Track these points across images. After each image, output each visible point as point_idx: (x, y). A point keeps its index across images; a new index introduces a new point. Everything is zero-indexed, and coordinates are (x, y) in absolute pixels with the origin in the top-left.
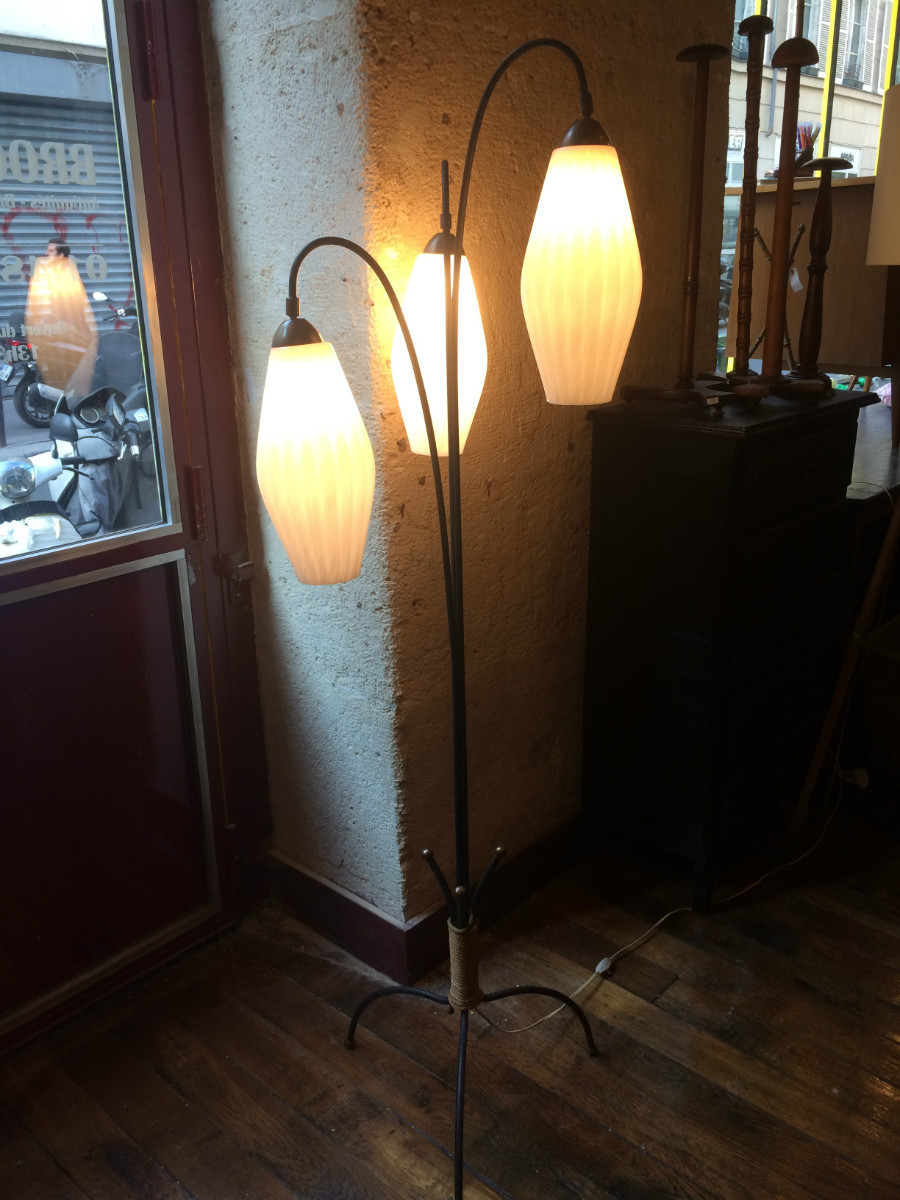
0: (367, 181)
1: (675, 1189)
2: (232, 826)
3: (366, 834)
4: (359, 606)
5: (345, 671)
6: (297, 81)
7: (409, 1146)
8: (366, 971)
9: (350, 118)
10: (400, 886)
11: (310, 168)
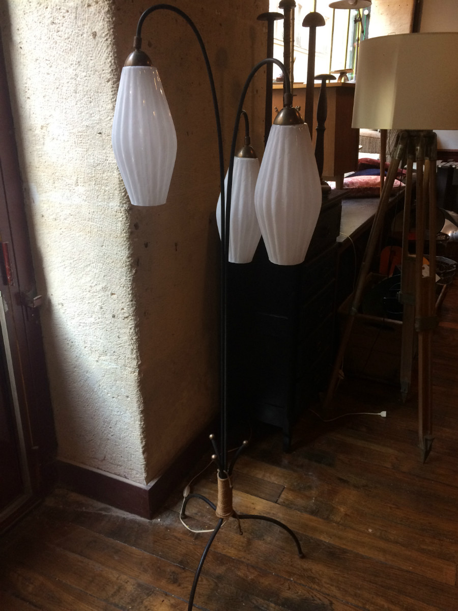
2: (36, 447)
3: (120, 441)
4: (114, 316)
5: (105, 353)
6: (64, 17)
7: (174, 607)
8: (124, 514)
9: (101, 41)
10: (143, 466)
11: (74, 68)
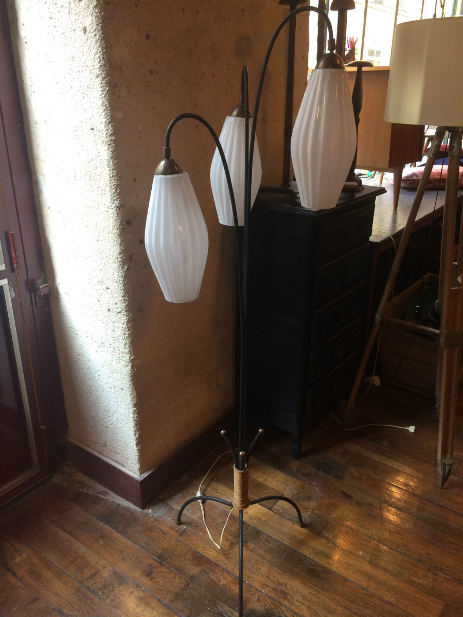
1: (280, 613)
2: (44, 427)
3: (118, 430)
4: (109, 310)
5: (103, 344)
7: (141, 599)
8: (120, 500)
9: (90, 36)
10: (137, 457)
11: (69, 63)
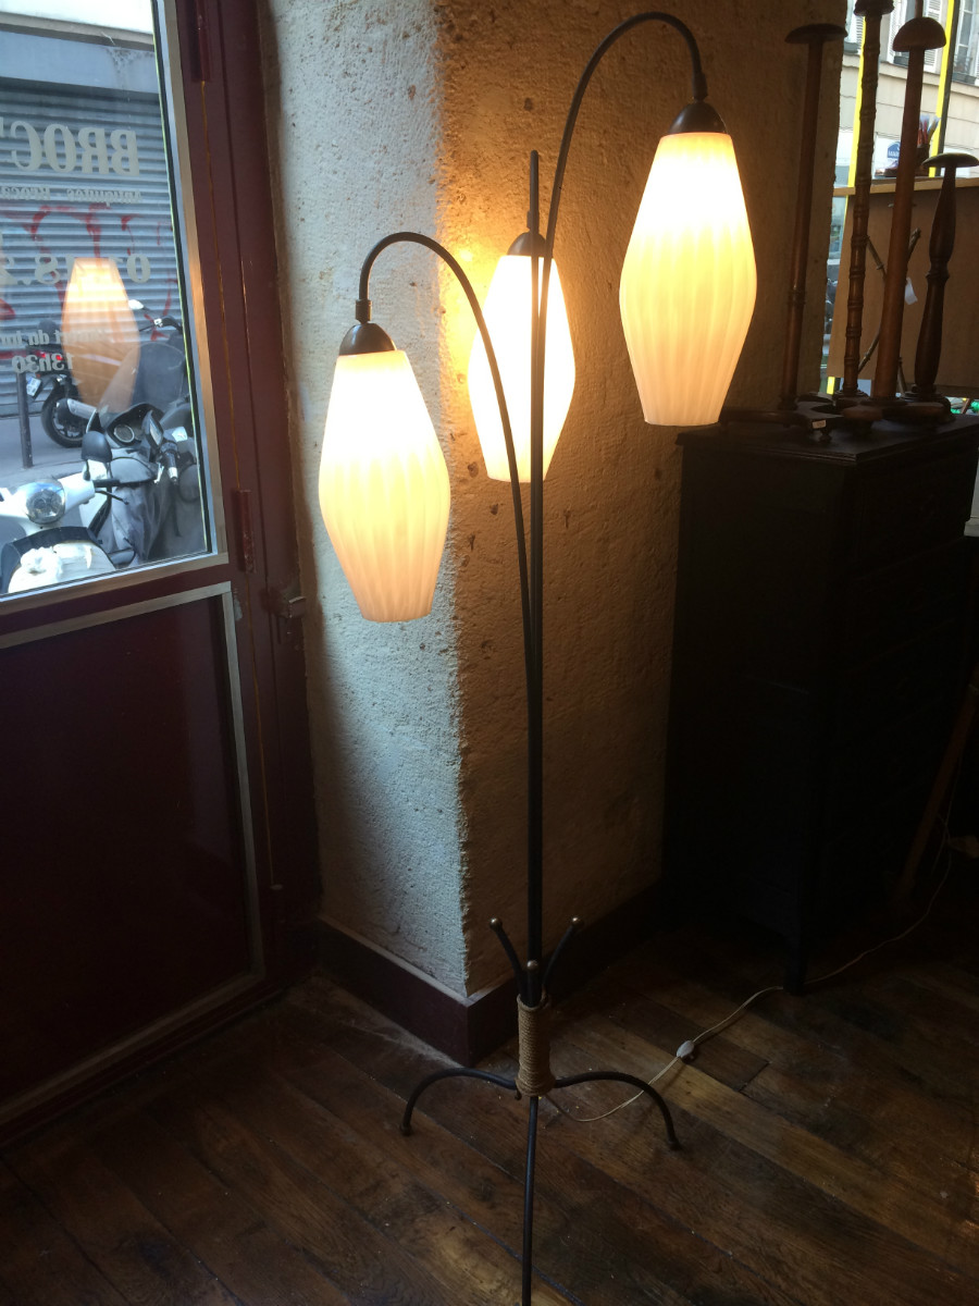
0: (440, 172)
1: (765, 1299)
2: (278, 887)
3: (426, 899)
4: (422, 647)
5: (405, 719)
6: (364, 61)
7: (471, 1245)
8: (423, 1048)
9: (422, 102)
10: (463, 956)
11: (377, 158)
